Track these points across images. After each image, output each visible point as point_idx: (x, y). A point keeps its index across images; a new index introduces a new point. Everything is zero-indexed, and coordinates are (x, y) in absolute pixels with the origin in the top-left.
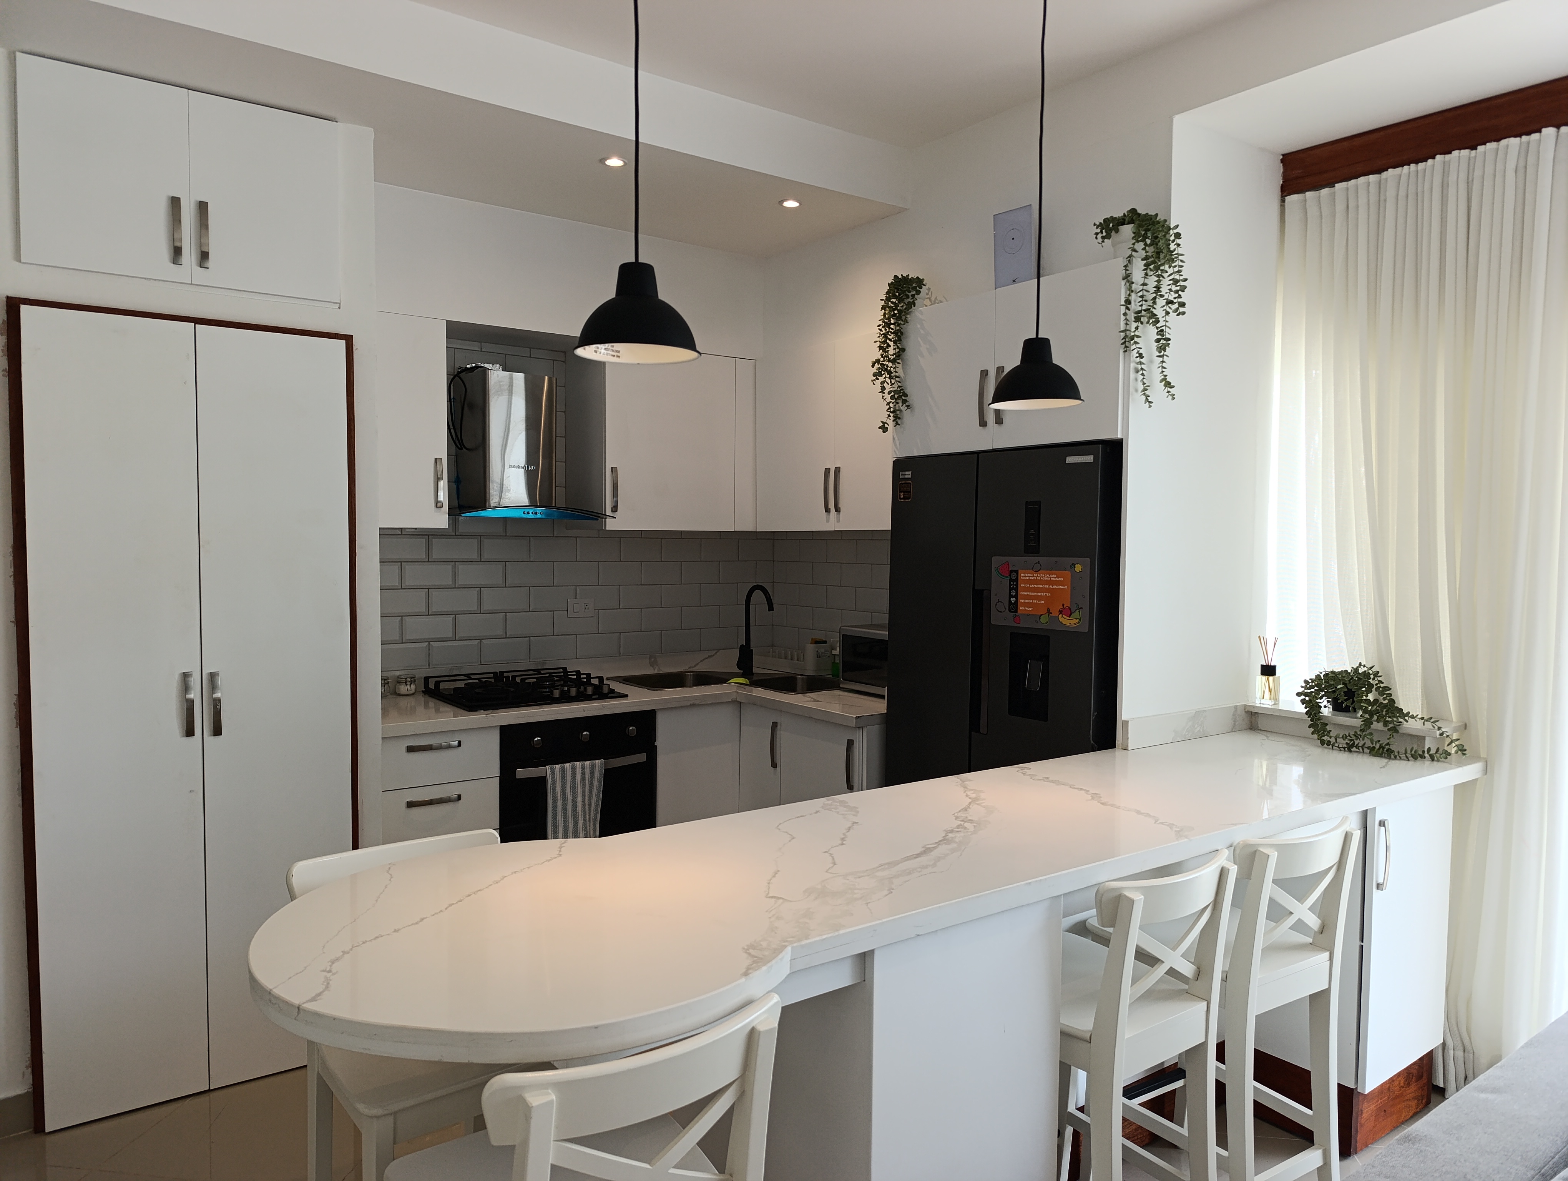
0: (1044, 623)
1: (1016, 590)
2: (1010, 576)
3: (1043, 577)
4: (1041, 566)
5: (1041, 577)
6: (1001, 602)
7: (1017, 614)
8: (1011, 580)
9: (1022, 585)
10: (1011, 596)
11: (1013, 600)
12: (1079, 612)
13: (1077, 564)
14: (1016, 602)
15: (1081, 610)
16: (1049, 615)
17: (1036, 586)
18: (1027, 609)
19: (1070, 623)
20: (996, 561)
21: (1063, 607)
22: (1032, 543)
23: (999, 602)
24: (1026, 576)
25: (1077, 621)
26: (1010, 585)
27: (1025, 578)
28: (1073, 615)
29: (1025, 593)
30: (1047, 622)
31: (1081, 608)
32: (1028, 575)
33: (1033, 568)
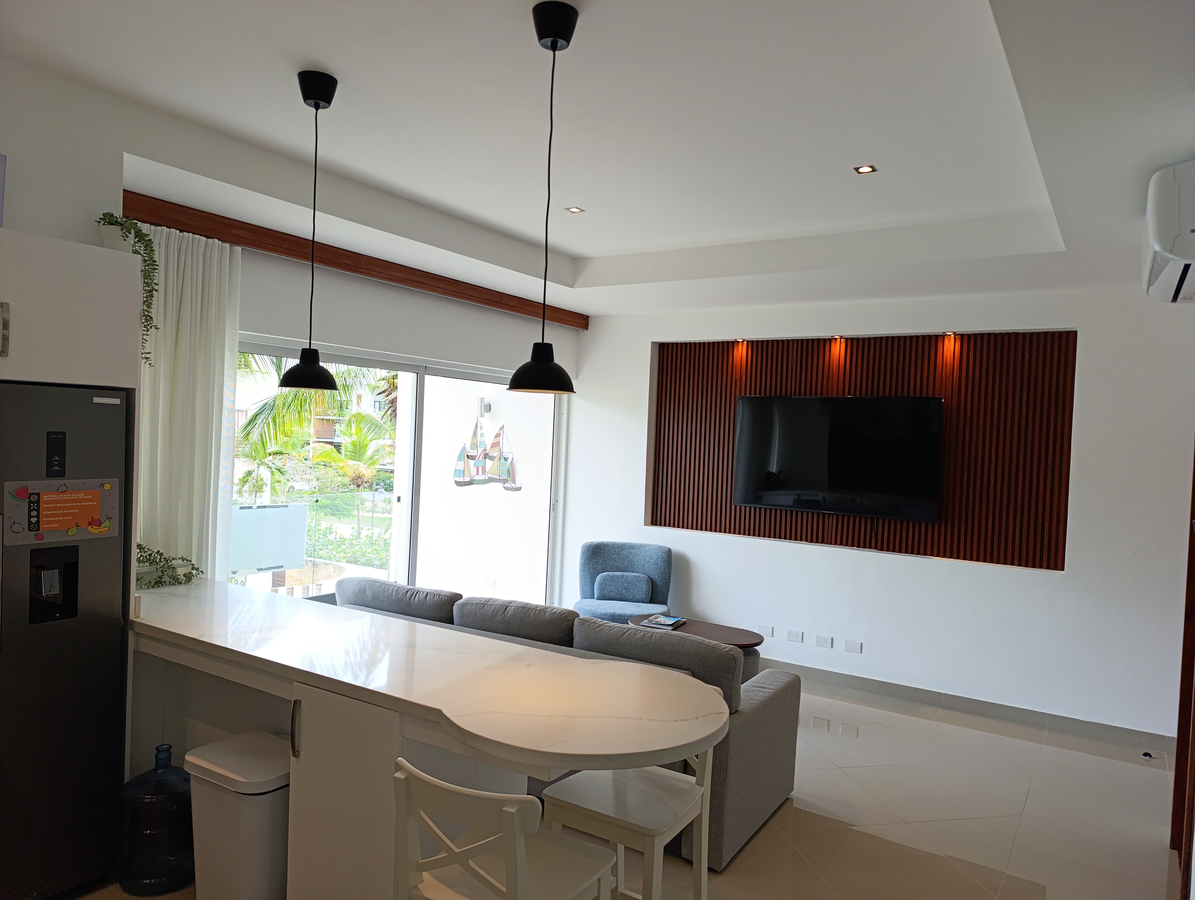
0: (72, 536)
1: (38, 511)
2: (29, 498)
3: (69, 497)
4: (67, 487)
5: (67, 497)
6: (18, 524)
7: (38, 532)
8: (30, 502)
9: (44, 506)
10: (30, 517)
11: (34, 520)
12: (109, 521)
13: (107, 484)
14: (38, 522)
15: (110, 519)
16: (77, 528)
17: (62, 505)
18: (51, 526)
19: (100, 532)
20: (10, 486)
21: (93, 519)
22: (56, 468)
23: (14, 524)
24: (49, 497)
25: (108, 528)
26: (29, 506)
27: (49, 499)
28: (102, 524)
29: (49, 512)
30: (75, 534)
31: (111, 518)
32: (53, 496)
33: (58, 490)
